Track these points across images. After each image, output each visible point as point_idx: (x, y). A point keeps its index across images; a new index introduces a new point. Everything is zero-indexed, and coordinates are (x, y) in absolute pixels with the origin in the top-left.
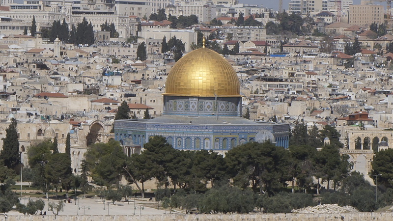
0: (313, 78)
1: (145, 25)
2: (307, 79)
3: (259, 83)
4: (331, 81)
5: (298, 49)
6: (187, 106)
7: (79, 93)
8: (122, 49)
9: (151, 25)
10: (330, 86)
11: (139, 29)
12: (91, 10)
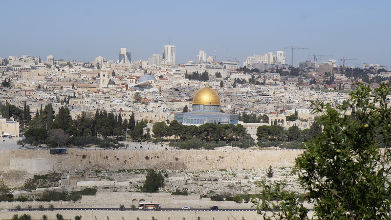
0: (283, 94)
1: (233, 73)
2: (280, 95)
3: (260, 96)
4: (290, 95)
5: (290, 82)
6: (200, 108)
7: (187, 100)
8: (216, 83)
9: (236, 73)
10: (290, 97)
11: (231, 74)
12: (215, 67)
